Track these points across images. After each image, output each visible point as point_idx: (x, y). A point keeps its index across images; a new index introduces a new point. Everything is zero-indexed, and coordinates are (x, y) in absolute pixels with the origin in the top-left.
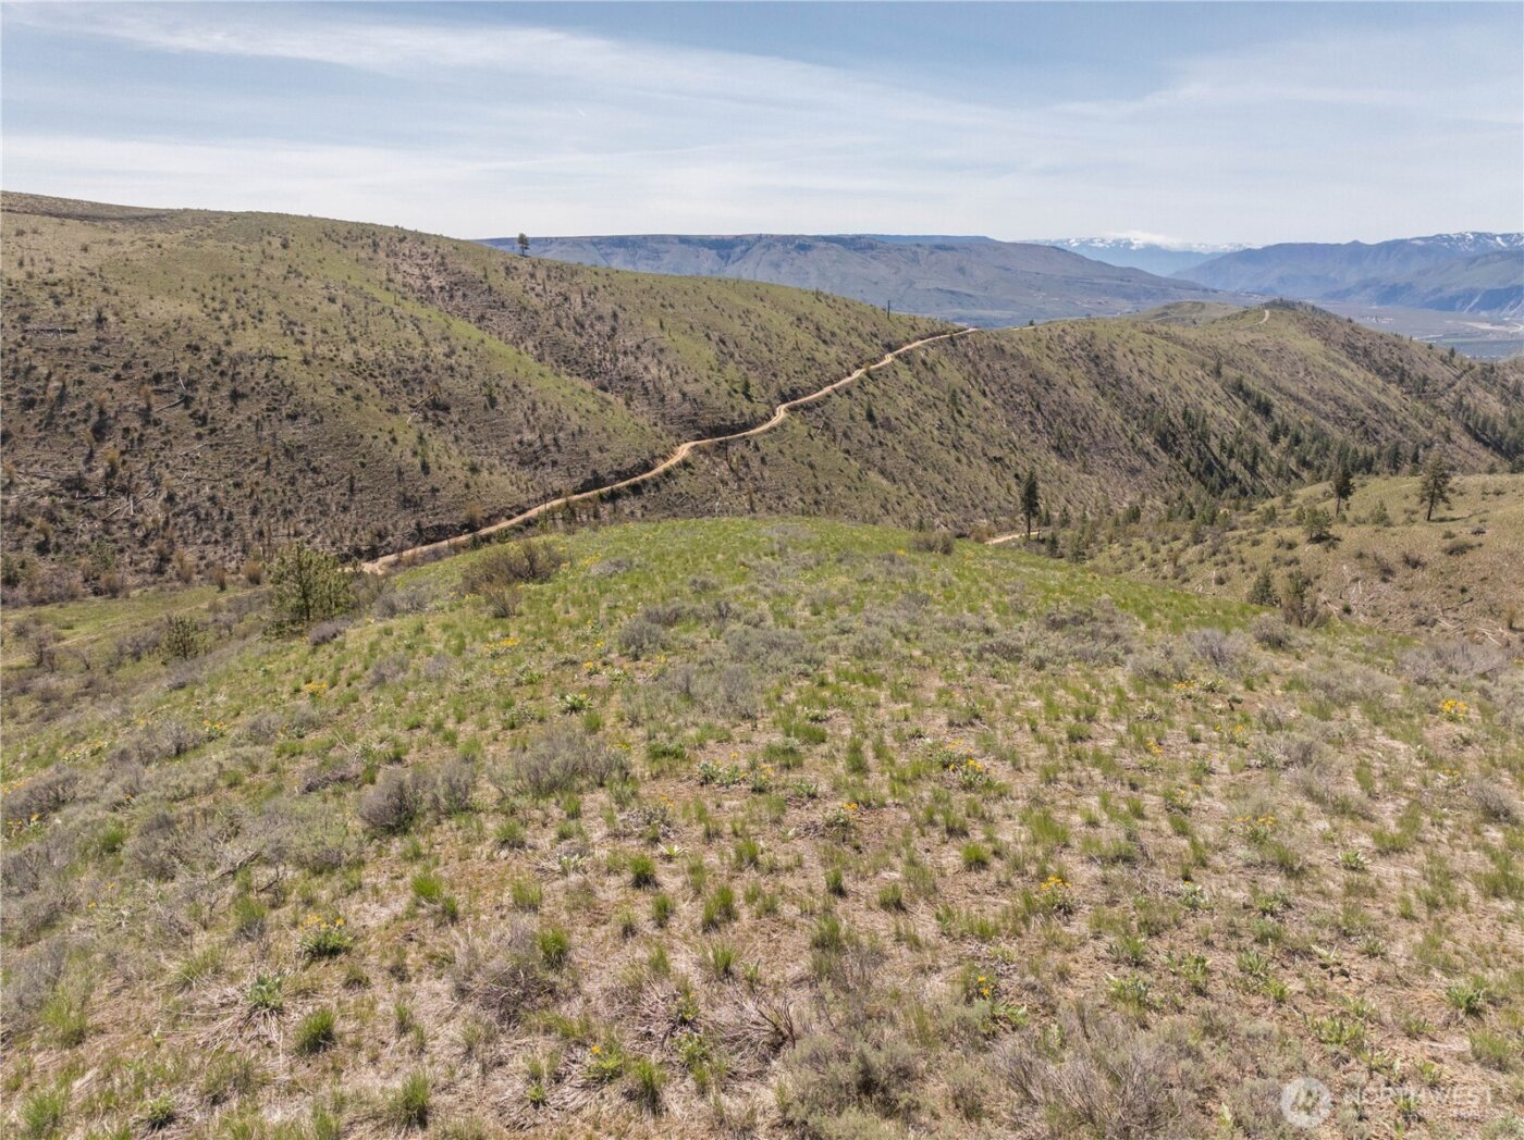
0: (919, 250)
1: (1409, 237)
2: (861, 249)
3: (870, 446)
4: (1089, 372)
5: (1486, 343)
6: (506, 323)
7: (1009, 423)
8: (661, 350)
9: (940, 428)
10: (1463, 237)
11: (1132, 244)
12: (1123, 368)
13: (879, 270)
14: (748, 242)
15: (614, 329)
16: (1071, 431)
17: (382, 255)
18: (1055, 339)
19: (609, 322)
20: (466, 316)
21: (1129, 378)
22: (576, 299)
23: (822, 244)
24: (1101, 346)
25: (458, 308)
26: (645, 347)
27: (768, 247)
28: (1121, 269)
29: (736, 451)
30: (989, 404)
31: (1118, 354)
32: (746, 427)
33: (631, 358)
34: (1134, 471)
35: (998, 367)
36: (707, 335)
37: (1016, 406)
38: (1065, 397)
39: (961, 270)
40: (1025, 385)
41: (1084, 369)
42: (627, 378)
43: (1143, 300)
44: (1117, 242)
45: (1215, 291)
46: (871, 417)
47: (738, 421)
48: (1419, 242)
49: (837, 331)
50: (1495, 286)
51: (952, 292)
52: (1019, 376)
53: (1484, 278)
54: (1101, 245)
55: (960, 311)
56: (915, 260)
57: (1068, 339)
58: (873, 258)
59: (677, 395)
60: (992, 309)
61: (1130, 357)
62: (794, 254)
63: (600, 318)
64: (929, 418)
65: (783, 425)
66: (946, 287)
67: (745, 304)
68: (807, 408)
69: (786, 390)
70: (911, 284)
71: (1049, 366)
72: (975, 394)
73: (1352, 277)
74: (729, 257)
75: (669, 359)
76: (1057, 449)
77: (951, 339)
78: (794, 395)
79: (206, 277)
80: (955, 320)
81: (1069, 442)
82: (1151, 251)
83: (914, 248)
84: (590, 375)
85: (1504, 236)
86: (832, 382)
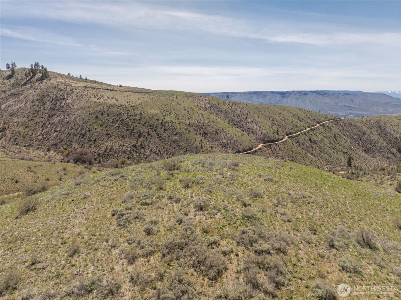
0: (339, 95)
2: (322, 94)
3: (309, 147)
4: (377, 130)
6: (222, 115)
7: (351, 143)
8: (257, 122)
9: (330, 144)
12: (388, 130)
13: (327, 100)
14: (290, 93)
15: (247, 117)
16: (370, 146)
17: (196, 100)
18: (368, 122)
19: (246, 115)
20: (213, 114)
21: (390, 132)
22: (239, 110)
23: (311, 93)
24: (382, 124)
25: (212, 112)
26: (254, 121)
27: (295, 94)
29: (273, 147)
30: (346, 138)
31: (387, 126)
32: (276, 141)
33: (250, 124)
34: (388, 158)
35: (349, 128)
36: (269, 119)
37: (354, 139)
38: (369, 137)
39: (352, 100)
40: (357, 133)
41: (376, 130)
42: (249, 129)
46: (310, 140)
47: (274, 139)
49: (304, 118)
51: (349, 106)
52: (355, 131)
54: (399, 93)
55: (351, 112)
56: (338, 97)
57: (372, 121)
58: (326, 97)
59: (260, 133)
61: (391, 127)
62: (303, 96)
63: (244, 114)
64: (327, 141)
65: (286, 141)
66: (347, 105)
67: (280, 111)
68: (293, 137)
69: (288, 133)
70: (337, 104)
71: (365, 129)
72: (342, 136)
74: (284, 97)
75: (259, 125)
76: (365, 151)
77: (337, 121)
78: (290, 134)
79: (161, 105)
80: (349, 114)
81: (369, 149)
83: (338, 94)
84: (240, 127)
86: (301, 131)
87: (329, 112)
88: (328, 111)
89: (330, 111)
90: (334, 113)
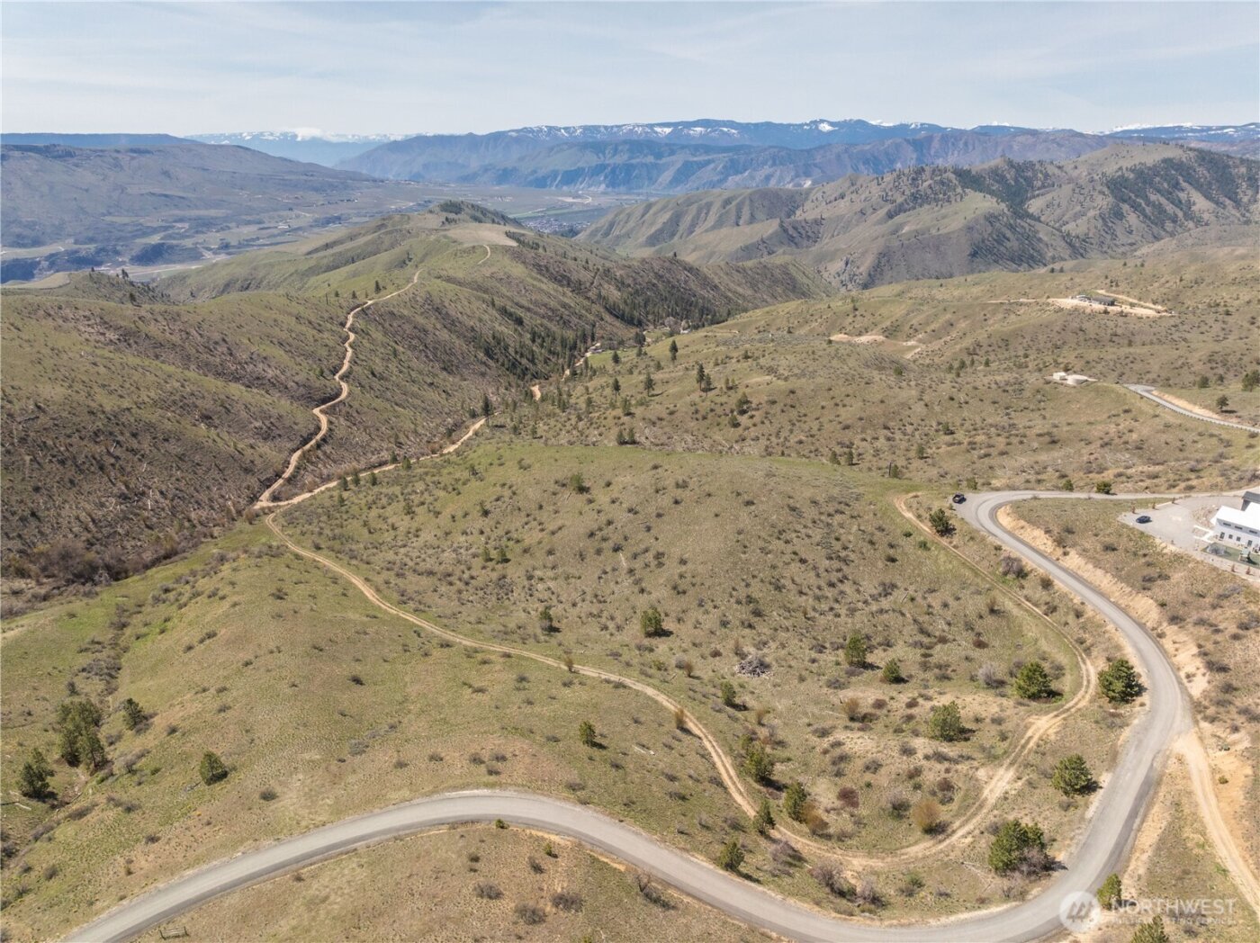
0: (120, 156)
1: (508, 129)
2: (60, 157)
5: (572, 213)
10: (540, 130)
11: (296, 136)
13: (86, 176)
23: (17, 154)
28: (304, 165)
39: (166, 174)
43: (329, 191)
44: (285, 135)
45: (382, 181)
48: (514, 134)
50: (567, 168)
51: (166, 196)
53: (561, 162)
54: (271, 138)
55: (177, 212)
56: (117, 165)
58: (77, 166)
60: (206, 209)
66: (157, 190)
70: (123, 189)
73: (475, 163)
80: (175, 221)
82: (314, 143)
83: (116, 155)
85: (565, 129)
87: (108, 219)
88: (104, 215)
89: (110, 214)
90: (126, 220)
